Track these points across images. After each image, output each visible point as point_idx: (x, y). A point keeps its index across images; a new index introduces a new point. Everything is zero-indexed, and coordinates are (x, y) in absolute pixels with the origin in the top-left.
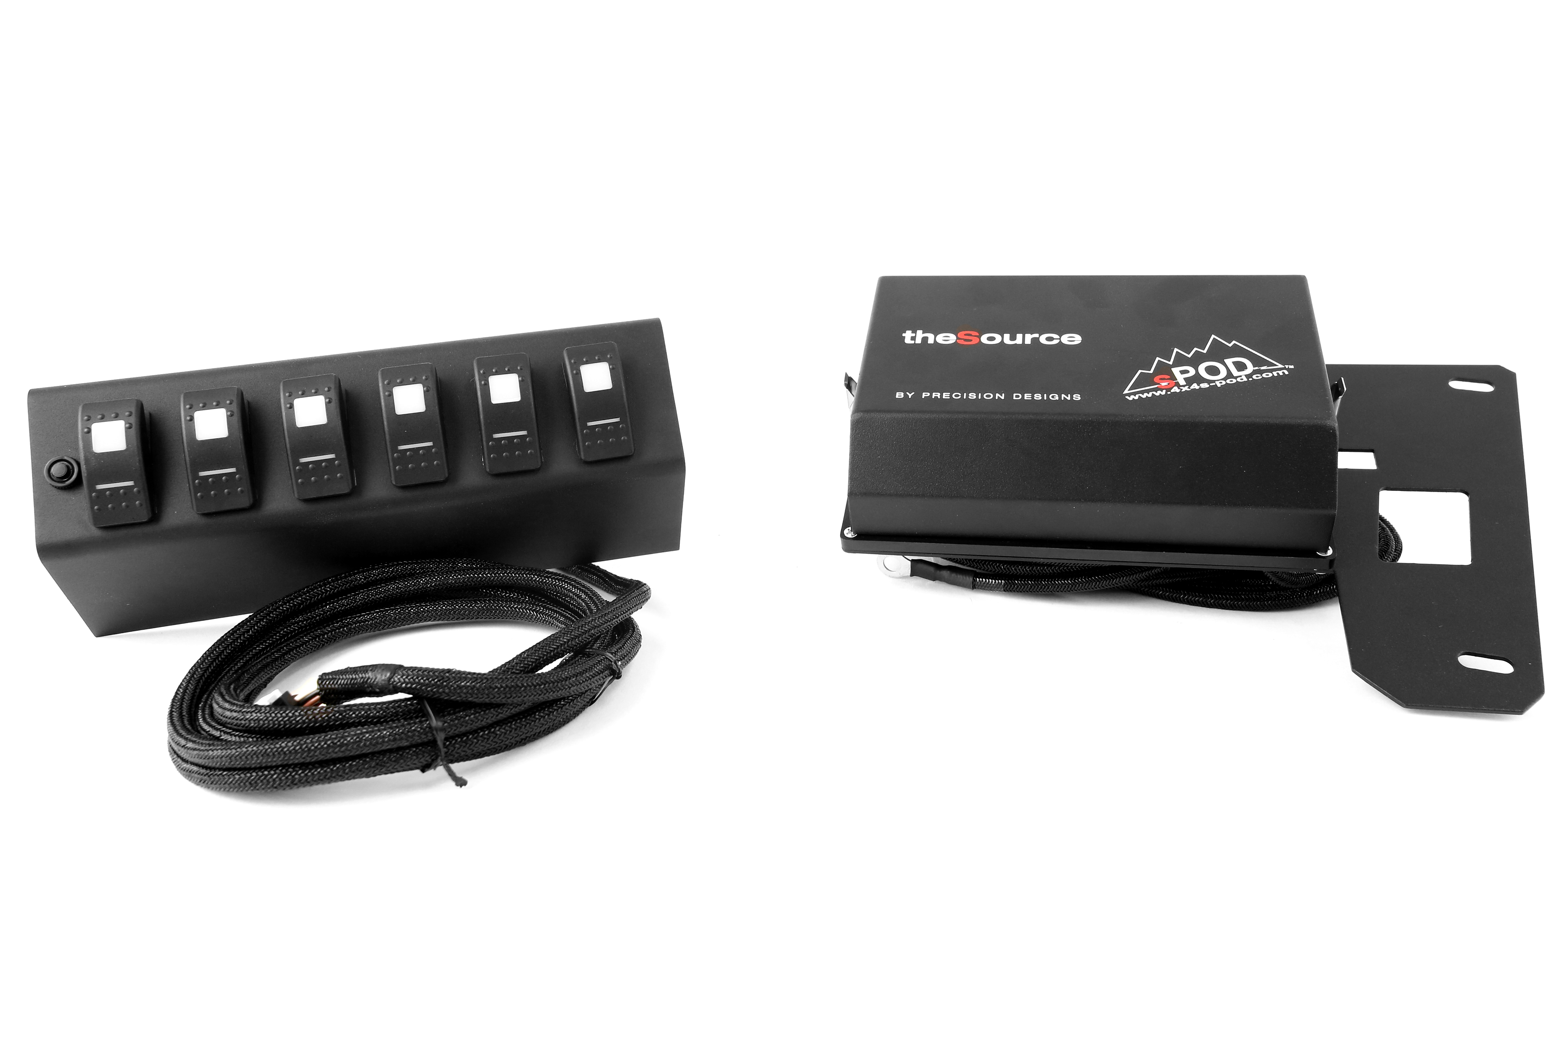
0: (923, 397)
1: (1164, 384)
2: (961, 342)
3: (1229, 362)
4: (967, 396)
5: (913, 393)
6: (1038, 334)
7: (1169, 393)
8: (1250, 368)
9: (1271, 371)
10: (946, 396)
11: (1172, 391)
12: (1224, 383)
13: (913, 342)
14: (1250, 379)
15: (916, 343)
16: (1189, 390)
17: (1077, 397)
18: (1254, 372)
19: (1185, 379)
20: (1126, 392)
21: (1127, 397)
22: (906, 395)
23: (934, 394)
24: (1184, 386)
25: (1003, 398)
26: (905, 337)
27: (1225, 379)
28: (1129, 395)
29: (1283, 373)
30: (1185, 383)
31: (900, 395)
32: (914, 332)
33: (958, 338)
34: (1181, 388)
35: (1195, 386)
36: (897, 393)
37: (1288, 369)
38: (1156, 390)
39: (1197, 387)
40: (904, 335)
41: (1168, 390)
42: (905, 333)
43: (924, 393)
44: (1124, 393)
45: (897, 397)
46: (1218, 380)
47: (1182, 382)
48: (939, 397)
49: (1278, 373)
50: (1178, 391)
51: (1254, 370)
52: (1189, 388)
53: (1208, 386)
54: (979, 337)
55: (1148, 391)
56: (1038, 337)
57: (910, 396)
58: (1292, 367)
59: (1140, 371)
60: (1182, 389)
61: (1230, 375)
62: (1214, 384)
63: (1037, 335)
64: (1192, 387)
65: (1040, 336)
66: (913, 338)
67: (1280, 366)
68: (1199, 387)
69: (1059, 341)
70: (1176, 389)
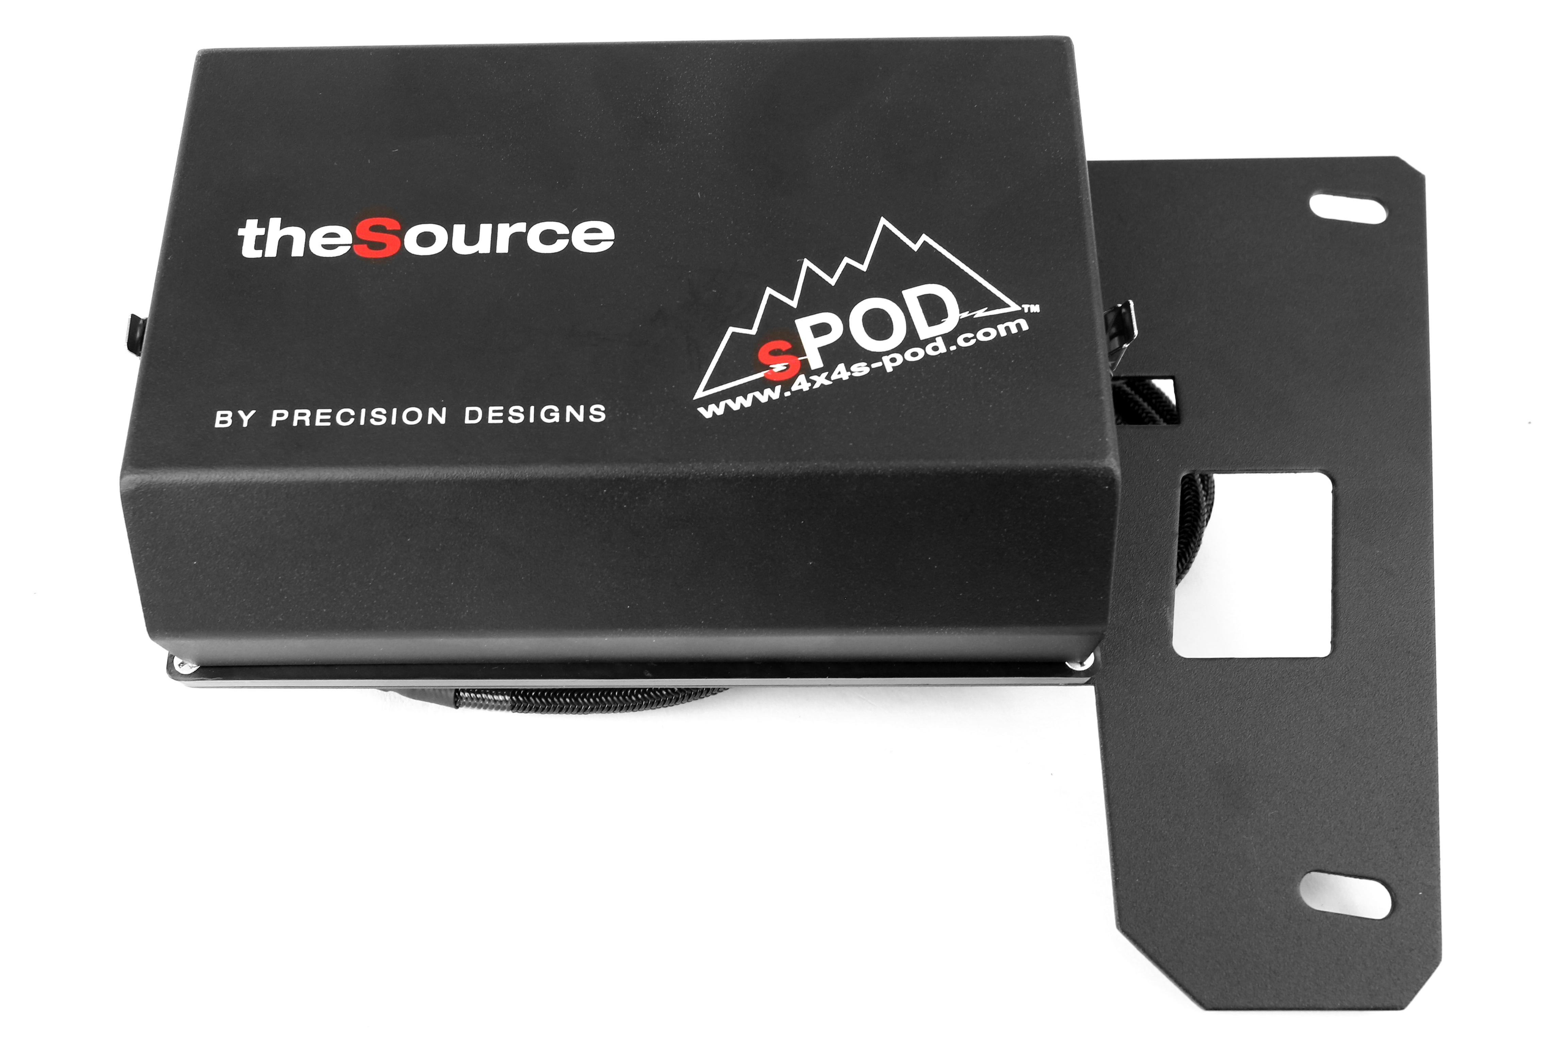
0: (274, 424)
1: (778, 367)
2: (363, 252)
3: (911, 295)
4: (368, 416)
5: (253, 412)
6: (524, 224)
7: (788, 394)
8: (954, 315)
9: (993, 322)
10: (322, 417)
11: (795, 387)
12: (900, 360)
13: (258, 254)
14: (953, 348)
15: (266, 255)
16: (828, 383)
17: (598, 413)
18: (965, 326)
19: (822, 350)
20: (700, 394)
21: (701, 410)
22: (237, 419)
23: (297, 412)
24: (818, 372)
25: (442, 420)
26: (243, 237)
27: (901, 349)
28: (705, 402)
29: (1018, 326)
30: (820, 364)
31: (223, 419)
32: (263, 223)
33: (356, 240)
34: (813, 378)
35: (841, 372)
36: (219, 413)
37: (1029, 317)
38: (759, 385)
39: (845, 376)
40: (241, 232)
41: (787, 385)
42: (244, 227)
43: (275, 412)
44: (696, 397)
45: (218, 425)
46: (887, 353)
47: (816, 362)
48: (307, 424)
49: (1008, 329)
50: (806, 387)
51: (961, 321)
52: (828, 378)
53: (866, 370)
54: (401, 235)
55: (743, 391)
56: (524, 231)
57: (246, 419)
58: (1036, 308)
59: (731, 330)
60: (813, 382)
61: (912, 339)
62: (879, 364)
63: (520, 227)
64: (835, 376)
65: (528, 228)
66: (261, 242)
67: (1014, 307)
68: (849, 374)
69: (566, 242)
70: (801, 384)
